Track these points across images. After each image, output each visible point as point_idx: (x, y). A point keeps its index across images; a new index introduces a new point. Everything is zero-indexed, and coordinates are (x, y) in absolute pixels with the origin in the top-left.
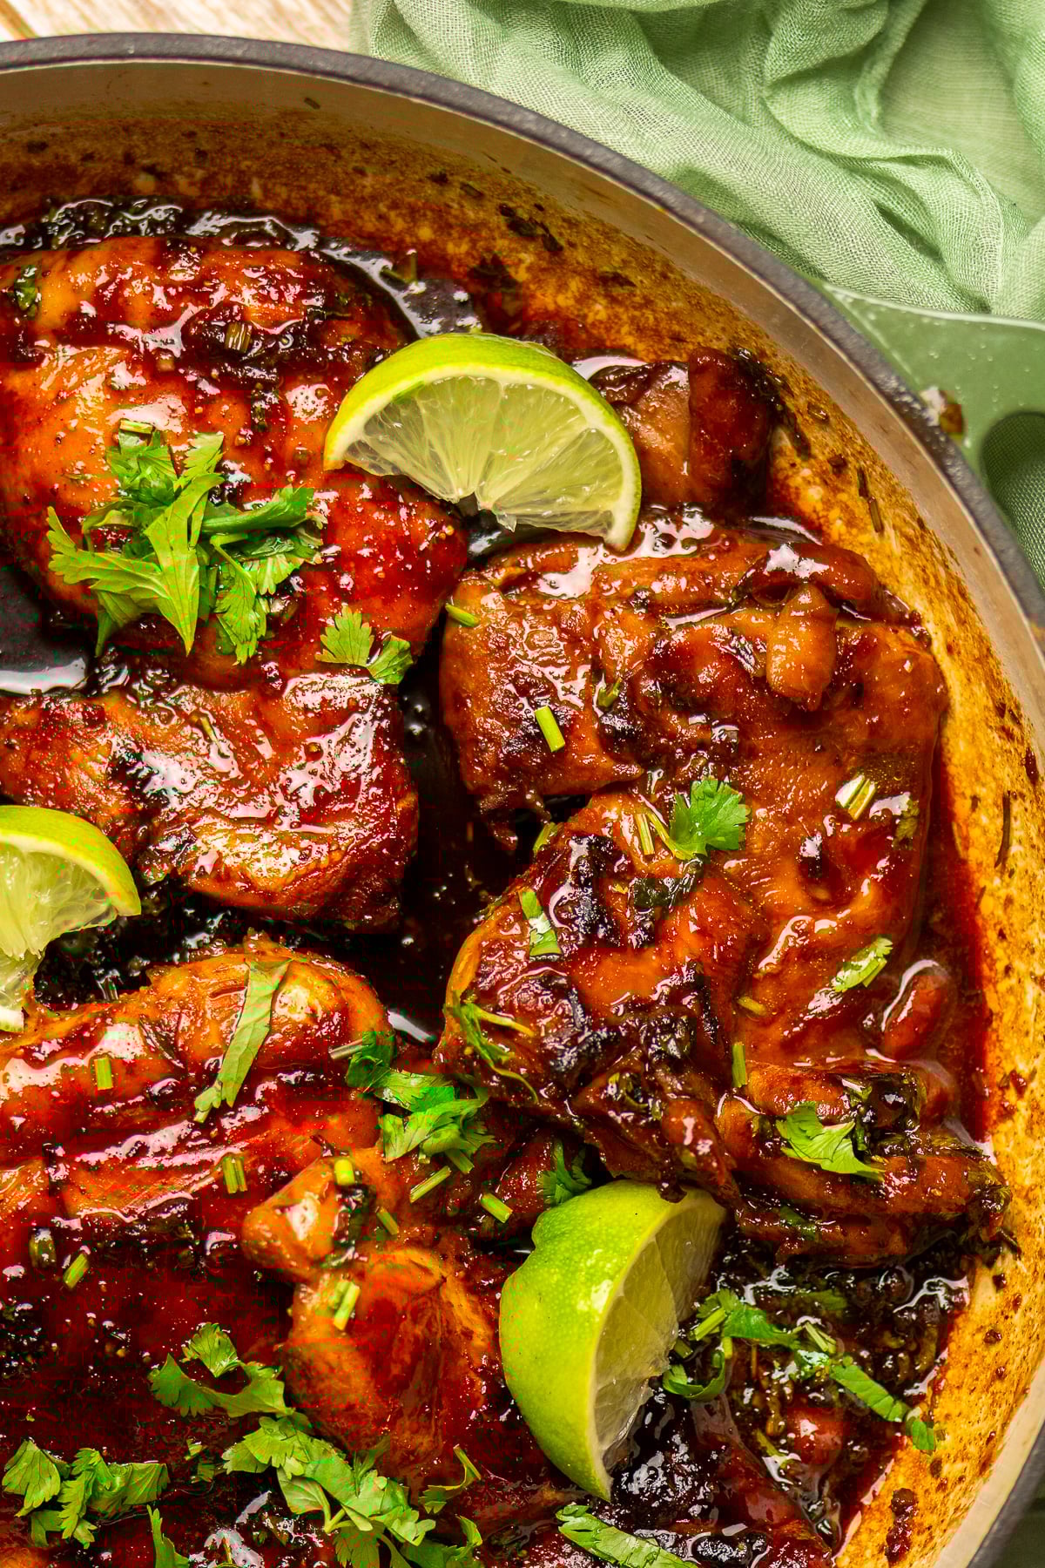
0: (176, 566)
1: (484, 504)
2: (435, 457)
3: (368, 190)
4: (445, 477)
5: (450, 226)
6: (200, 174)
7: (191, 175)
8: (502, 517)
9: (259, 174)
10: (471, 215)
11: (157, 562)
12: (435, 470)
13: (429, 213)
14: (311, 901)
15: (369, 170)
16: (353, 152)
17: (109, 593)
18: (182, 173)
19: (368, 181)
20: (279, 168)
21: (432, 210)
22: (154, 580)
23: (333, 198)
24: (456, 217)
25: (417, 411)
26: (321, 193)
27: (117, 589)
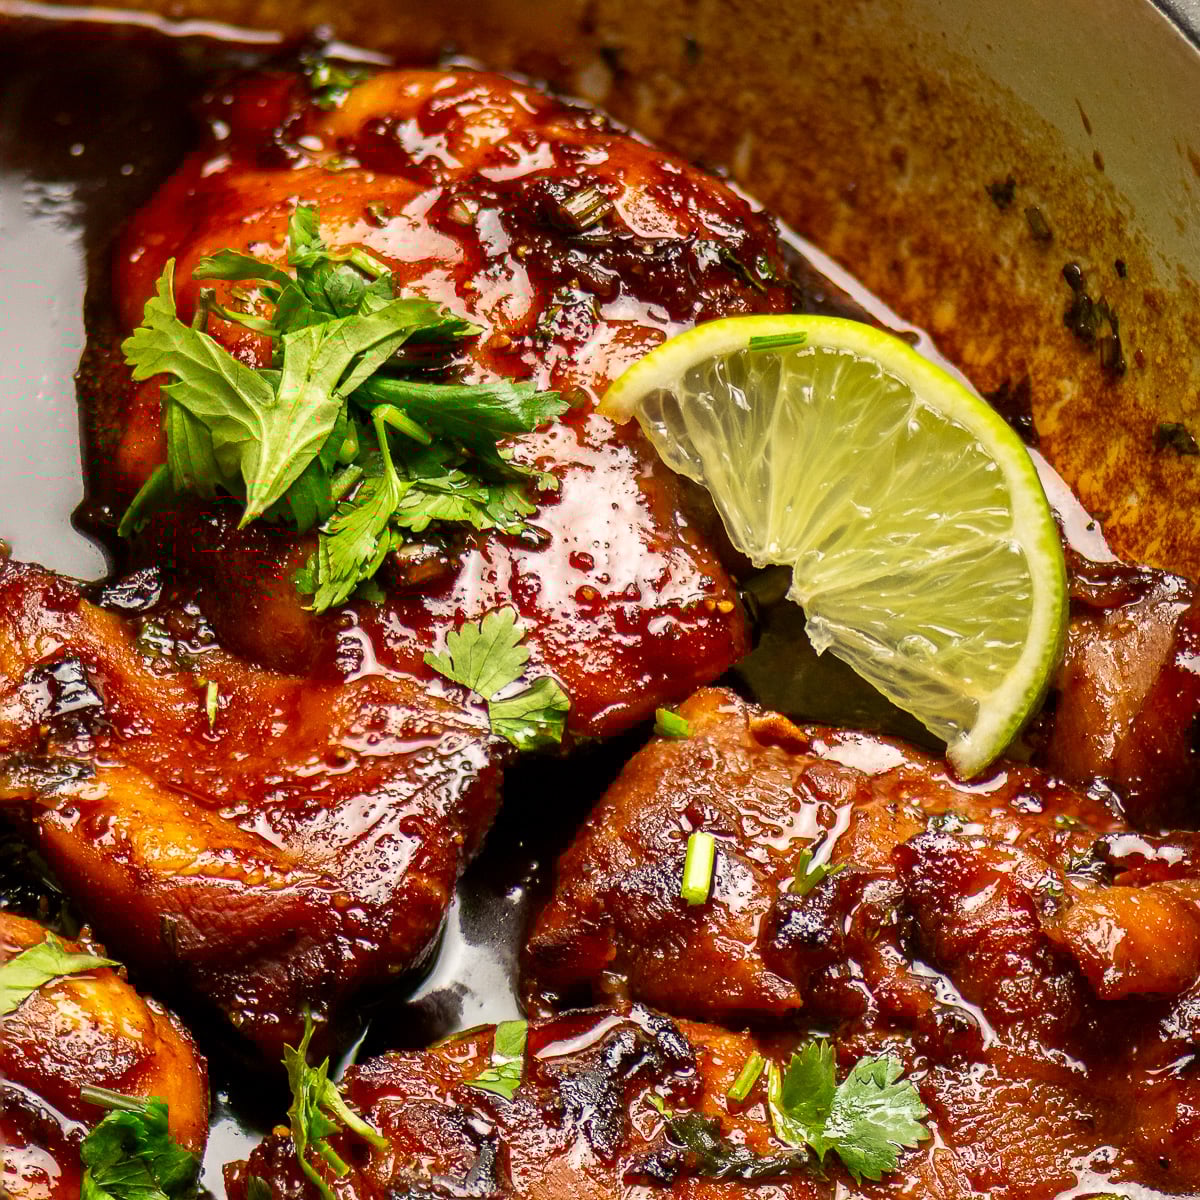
0: (300, 403)
1: (800, 593)
2: (764, 475)
3: (897, 206)
4: (763, 518)
5: (984, 306)
6: (677, 95)
7: (661, 94)
8: (814, 627)
9: (756, 127)
10: (1022, 286)
11: (276, 388)
12: (755, 499)
13: (965, 273)
14: (200, 923)
15: (915, 158)
16: (902, 110)
17: (184, 409)
18: (651, 85)
19: (903, 186)
20: (790, 122)
21: (971, 267)
22: (258, 411)
23: (844, 210)
24: (999, 289)
25: (774, 384)
26: (831, 194)
27: (198, 409)
